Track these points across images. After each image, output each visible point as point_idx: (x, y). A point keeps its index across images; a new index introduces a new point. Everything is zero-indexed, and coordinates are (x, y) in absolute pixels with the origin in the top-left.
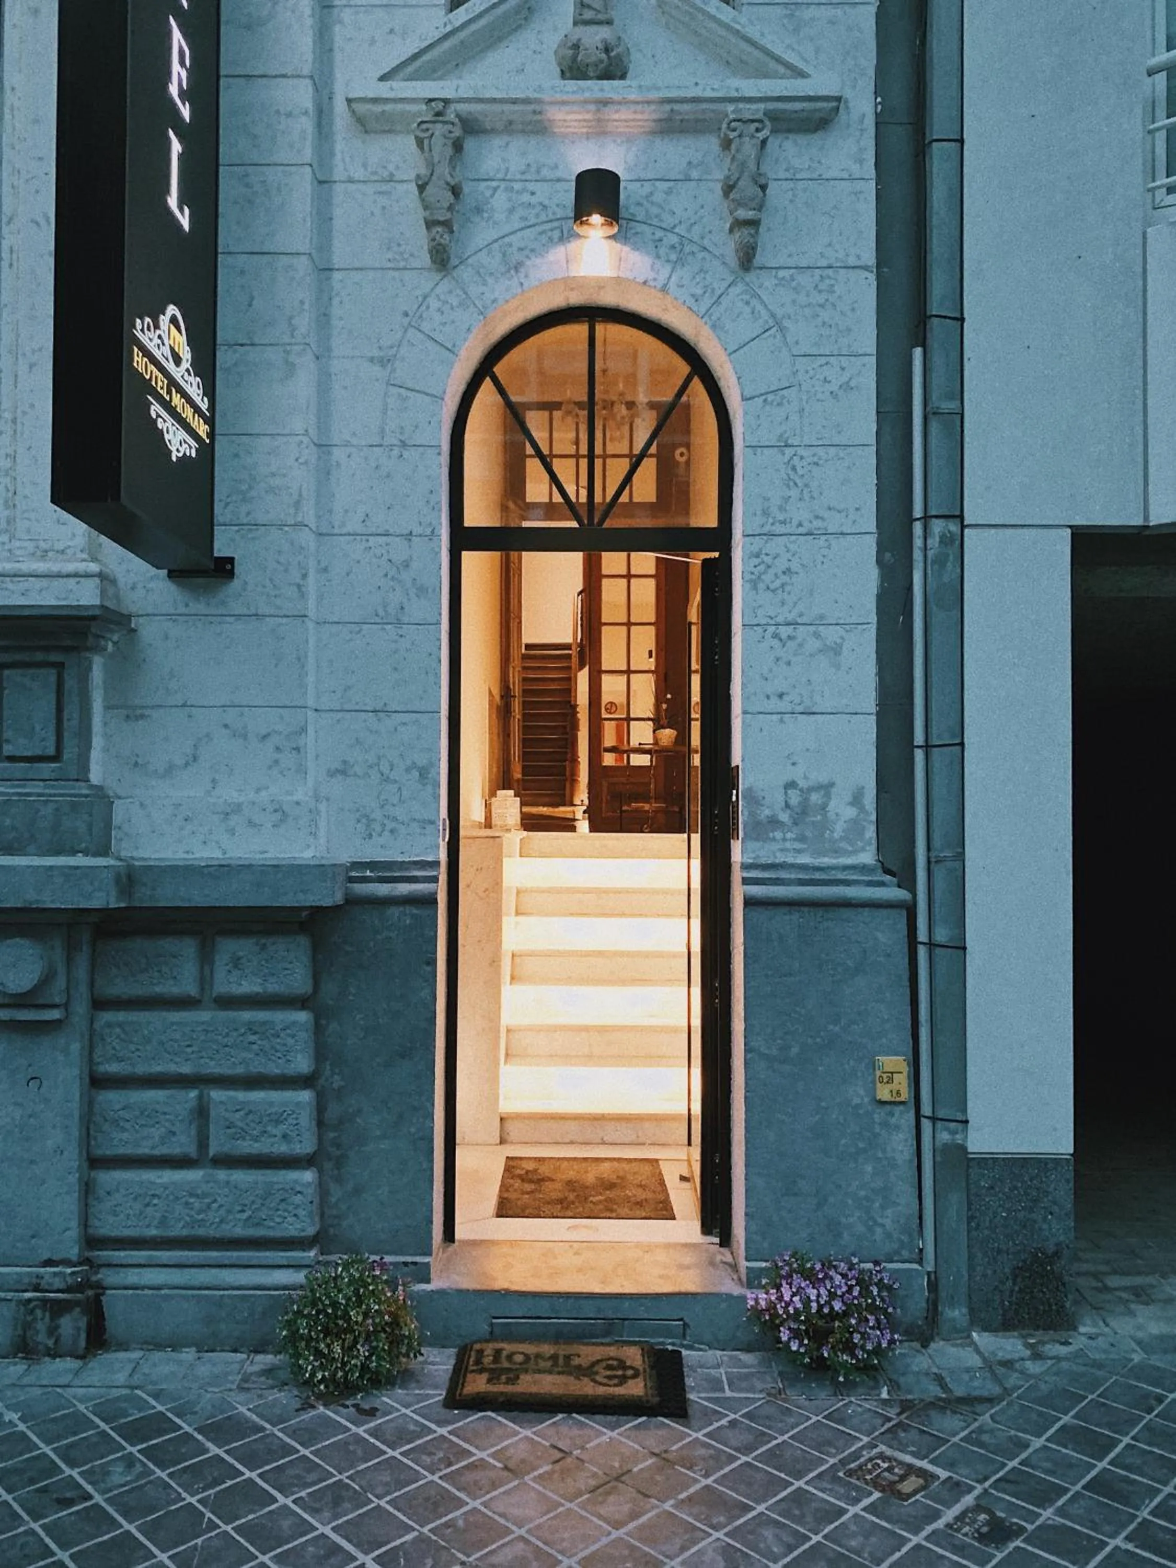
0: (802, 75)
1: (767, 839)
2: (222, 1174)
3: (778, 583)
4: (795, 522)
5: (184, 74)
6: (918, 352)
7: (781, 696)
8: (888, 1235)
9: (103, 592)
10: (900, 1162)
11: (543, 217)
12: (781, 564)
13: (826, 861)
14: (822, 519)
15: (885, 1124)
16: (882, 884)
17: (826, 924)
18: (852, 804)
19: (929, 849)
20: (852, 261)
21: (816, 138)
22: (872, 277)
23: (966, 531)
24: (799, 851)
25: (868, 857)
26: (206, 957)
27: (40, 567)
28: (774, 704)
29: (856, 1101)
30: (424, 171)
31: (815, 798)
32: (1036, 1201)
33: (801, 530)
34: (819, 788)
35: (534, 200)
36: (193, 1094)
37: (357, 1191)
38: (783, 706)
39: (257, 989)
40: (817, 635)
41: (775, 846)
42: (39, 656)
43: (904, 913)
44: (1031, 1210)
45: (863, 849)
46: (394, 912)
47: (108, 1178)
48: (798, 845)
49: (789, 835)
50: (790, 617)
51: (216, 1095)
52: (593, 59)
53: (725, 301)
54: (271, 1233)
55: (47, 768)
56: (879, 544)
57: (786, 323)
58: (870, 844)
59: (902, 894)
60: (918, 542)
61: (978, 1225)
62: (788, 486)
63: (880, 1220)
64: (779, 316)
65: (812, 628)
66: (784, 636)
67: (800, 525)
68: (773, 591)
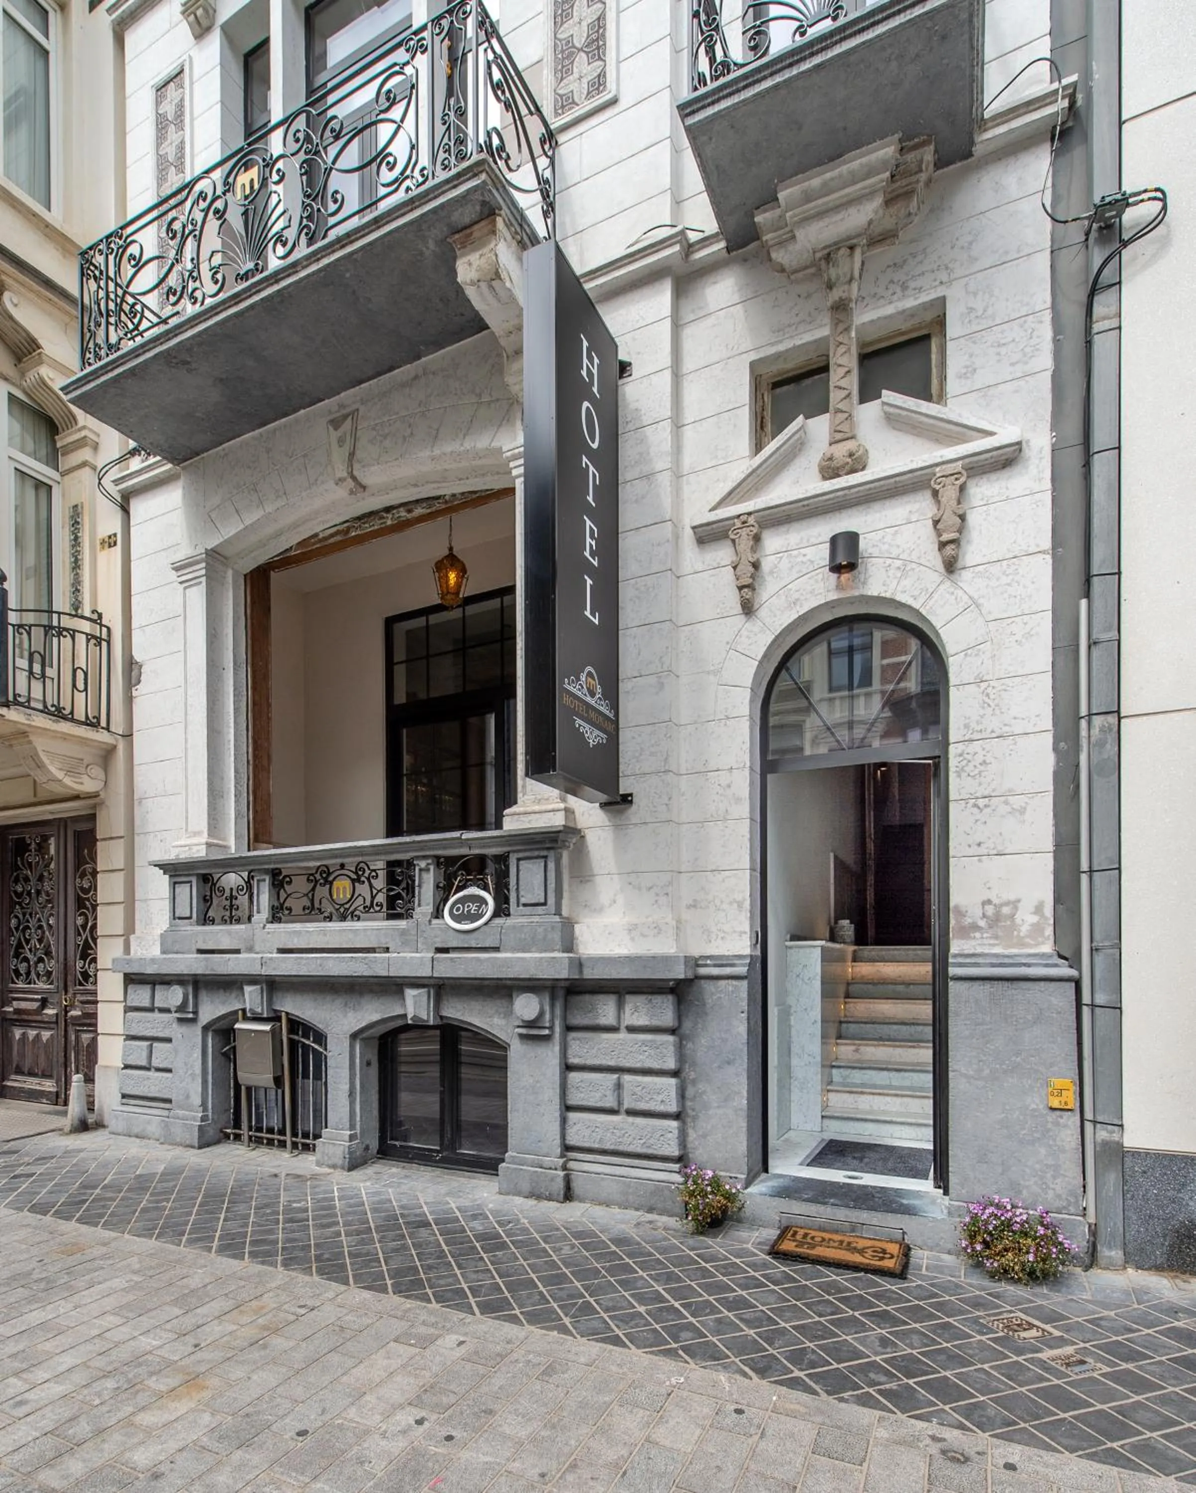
0: (992, 434)
1: (969, 938)
2: (631, 1119)
3: (976, 772)
4: (989, 730)
5: (593, 543)
6: (1084, 603)
7: (979, 845)
8: (1059, 1196)
9: (566, 818)
10: (1067, 1147)
11: (811, 568)
12: (979, 758)
13: (1015, 951)
14: (1010, 726)
15: (1057, 1124)
16: (1056, 965)
17: (1010, 992)
18: (1035, 913)
19: (1092, 941)
20: (1033, 549)
21: (1005, 473)
22: (1049, 558)
23: (1123, 721)
24: (994, 945)
25: (1047, 948)
26: (620, 1006)
27: (537, 808)
28: (975, 850)
29: (1033, 1106)
30: (734, 558)
31: (1006, 910)
32: (1184, 1185)
33: (994, 735)
34: (1007, 904)
35: (805, 559)
36: (616, 1076)
37: (704, 1136)
38: (983, 850)
39: (647, 1023)
40: (1006, 803)
41: (973, 943)
42: (536, 853)
43: (1073, 984)
44: (1179, 1191)
45: (1043, 943)
46: (723, 983)
47: (572, 1116)
48: (992, 942)
49: (985, 935)
50: (986, 793)
51: (627, 1078)
52: (841, 463)
53: (936, 596)
54: (655, 1152)
55: (540, 909)
56: (1055, 737)
57: (981, 601)
58: (1048, 938)
59: (1073, 973)
60: (1084, 733)
61: (1133, 1196)
62: (983, 708)
63: (1052, 1186)
64: (976, 597)
65: (1003, 799)
66: (981, 806)
67: (993, 732)
68: (973, 777)
